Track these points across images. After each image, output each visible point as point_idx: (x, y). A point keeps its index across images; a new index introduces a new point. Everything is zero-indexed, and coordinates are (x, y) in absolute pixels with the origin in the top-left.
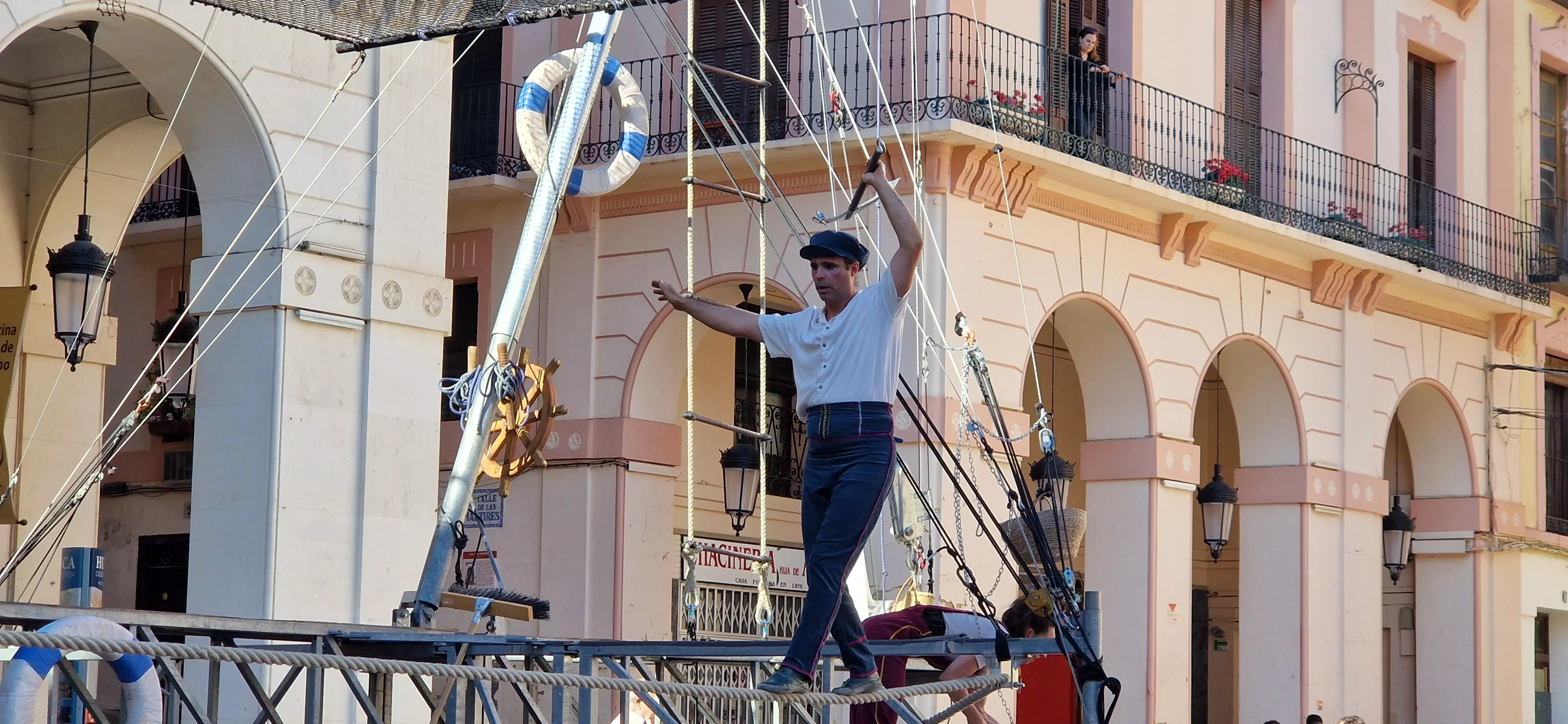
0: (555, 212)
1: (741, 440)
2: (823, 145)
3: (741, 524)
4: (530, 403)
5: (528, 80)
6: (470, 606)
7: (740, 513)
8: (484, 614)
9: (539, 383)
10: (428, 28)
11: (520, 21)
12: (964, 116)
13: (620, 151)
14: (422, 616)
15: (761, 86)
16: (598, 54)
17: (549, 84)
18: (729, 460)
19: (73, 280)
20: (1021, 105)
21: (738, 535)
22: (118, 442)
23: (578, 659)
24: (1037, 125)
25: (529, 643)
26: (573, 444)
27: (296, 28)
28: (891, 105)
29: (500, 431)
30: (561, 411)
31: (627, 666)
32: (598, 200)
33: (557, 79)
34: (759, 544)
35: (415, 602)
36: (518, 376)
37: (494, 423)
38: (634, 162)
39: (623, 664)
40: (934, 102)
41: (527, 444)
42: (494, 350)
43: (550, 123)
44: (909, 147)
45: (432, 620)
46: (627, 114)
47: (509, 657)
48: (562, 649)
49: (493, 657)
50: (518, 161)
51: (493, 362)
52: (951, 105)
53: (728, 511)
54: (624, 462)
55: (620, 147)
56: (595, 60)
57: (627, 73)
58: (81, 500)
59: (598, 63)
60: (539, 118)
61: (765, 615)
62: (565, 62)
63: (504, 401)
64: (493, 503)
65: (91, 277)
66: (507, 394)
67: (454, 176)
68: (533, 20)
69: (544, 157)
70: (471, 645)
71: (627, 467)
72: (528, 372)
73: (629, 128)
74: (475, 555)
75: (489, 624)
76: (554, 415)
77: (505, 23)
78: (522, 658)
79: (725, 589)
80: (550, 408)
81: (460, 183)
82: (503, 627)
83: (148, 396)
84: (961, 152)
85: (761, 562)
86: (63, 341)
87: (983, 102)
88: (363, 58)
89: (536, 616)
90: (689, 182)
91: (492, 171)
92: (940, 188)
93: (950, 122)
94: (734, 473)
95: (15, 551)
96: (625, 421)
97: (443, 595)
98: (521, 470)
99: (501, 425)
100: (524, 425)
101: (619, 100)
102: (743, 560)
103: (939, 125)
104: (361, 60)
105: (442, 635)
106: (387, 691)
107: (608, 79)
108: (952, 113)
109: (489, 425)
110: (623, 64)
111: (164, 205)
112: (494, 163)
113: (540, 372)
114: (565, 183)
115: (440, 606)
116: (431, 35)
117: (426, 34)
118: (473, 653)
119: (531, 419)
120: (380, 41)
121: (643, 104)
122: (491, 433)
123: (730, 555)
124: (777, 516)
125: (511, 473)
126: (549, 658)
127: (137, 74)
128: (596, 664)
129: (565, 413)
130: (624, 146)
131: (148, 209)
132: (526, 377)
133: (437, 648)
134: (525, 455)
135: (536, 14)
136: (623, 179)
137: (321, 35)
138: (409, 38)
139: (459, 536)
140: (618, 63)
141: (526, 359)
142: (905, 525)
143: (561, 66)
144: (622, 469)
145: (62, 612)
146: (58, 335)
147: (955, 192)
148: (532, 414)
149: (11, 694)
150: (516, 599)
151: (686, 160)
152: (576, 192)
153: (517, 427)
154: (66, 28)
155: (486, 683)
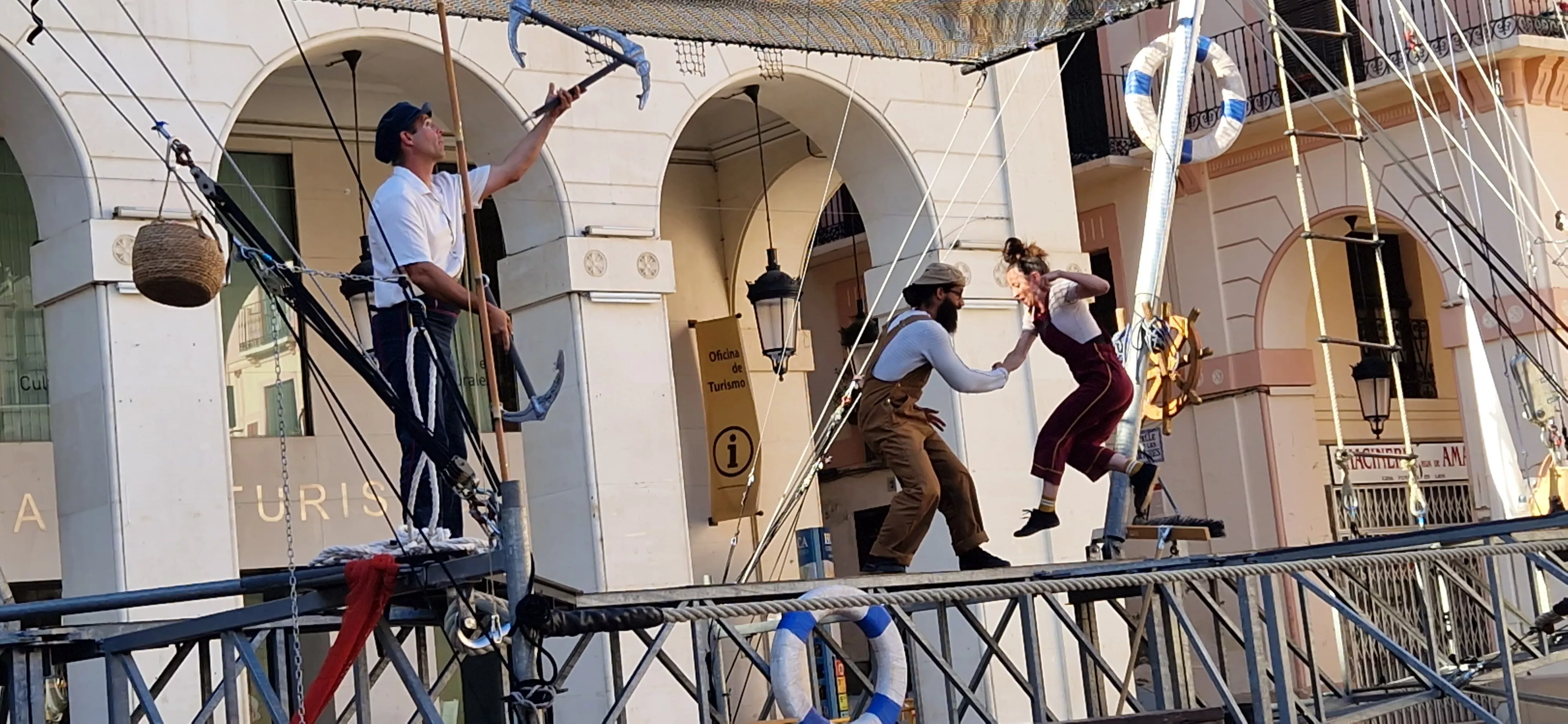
0: (1174, 179)
1: (1369, 353)
2: (1406, 78)
3: (1380, 427)
4: (1179, 350)
5: (1131, 69)
6: (1154, 535)
7: (1377, 418)
8: (1166, 540)
9: (1183, 331)
10: (1038, 39)
11: (1116, 19)
12: (1531, 30)
13: (1223, 117)
14: (1112, 549)
15: (1343, 36)
16: (1190, 35)
17: (1151, 69)
18: (1359, 373)
19: (770, 305)
21: (1378, 438)
22: (829, 436)
25: (1210, 560)
26: (1217, 379)
27: (925, 60)
29: (1154, 379)
30: (1207, 353)
32: (1208, 164)
33: (1156, 63)
34: (1403, 443)
35: (1104, 537)
36: (1165, 328)
37: (1149, 372)
38: (1238, 125)
40: (1500, 23)
41: (1181, 385)
42: (1139, 309)
43: (1157, 104)
44: (1485, 68)
45: (1122, 551)
46: (1223, 83)
48: (1242, 561)
50: (1129, 140)
51: (1140, 319)
52: (1517, 22)
53: (1366, 418)
54: (1266, 388)
55: (1223, 113)
56: (1188, 40)
57: (1218, 47)
58: (807, 488)
59: (1191, 44)
60: (1147, 99)
61: (1418, 506)
62: (1161, 47)
63: (1155, 351)
64: (1153, 442)
65: (784, 300)
66: (1158, 345)
67: (1075, 162)
68: (1127, 16)
69: (1156, 132)
71: (1268, 392)
72: (1172, 323)
73: (1227, 96)
75: (1172, 548)
76: (1201, 357)
77: (1103, 23)
79: (1374, 488)
80: (1197, 352)
81: (1081, 167)
82: (1185, 549)
83: (849, 393)
84: (1532, 64)
85: (1408, 459)
86: (770, 356)
88: (985, 75)
89: (1213, 535)
90: (1291, 134)
91: (1107, 154)
92: (1517, 100)
93: (1518, 39)
94: (1366, 384)
96: (1260, 352)
97: (1128, 529)
98: (1179, 408)
99: (1155, 372)
100: (1177, 370)
101: (1213, 72)
102: (1386, 460)
103: (1508, 43)
104: (983, 78)
105: (1133, 563)
106: (1092, 619)
107: (1201, 56)
109: (1145, 374)
110: (1213, 39)
111: (834, 229)
112: (1107, 146)
113: (1183, 322)
114: (1179, 154)
115: (1128, 537)
116: (1040, 45)
117: (1036, 45)
119: (1182, 364)
120: (997, 58)
121: (1237, 73)
122: (1148, 381)
123: (1373, 456)
124: (1413, 415)
125: (1171, 413)
127: (796, 123)
129: (1211, 354)
130: (1226, 112)
131: (823, 233)
132: (1172, 328)
134: (1181, 396)
135: (1130, 10)
136: (1229, 142)
137: (947, 62)
138: (1021, 51)
141: (1168, 311)
142: (1537, 409)
143: (1159, 52)
144: (1264, 395)
145: (808, 585)
146: (765, 353)
147: (1532, 101)
148: (1181, 359)
149: (781, 659)
150: (1193, 523)
151: (1285, 113)
152: (1189, 160)
153: (1170, 372)
154: (734, 95)
155: (1178, 600)
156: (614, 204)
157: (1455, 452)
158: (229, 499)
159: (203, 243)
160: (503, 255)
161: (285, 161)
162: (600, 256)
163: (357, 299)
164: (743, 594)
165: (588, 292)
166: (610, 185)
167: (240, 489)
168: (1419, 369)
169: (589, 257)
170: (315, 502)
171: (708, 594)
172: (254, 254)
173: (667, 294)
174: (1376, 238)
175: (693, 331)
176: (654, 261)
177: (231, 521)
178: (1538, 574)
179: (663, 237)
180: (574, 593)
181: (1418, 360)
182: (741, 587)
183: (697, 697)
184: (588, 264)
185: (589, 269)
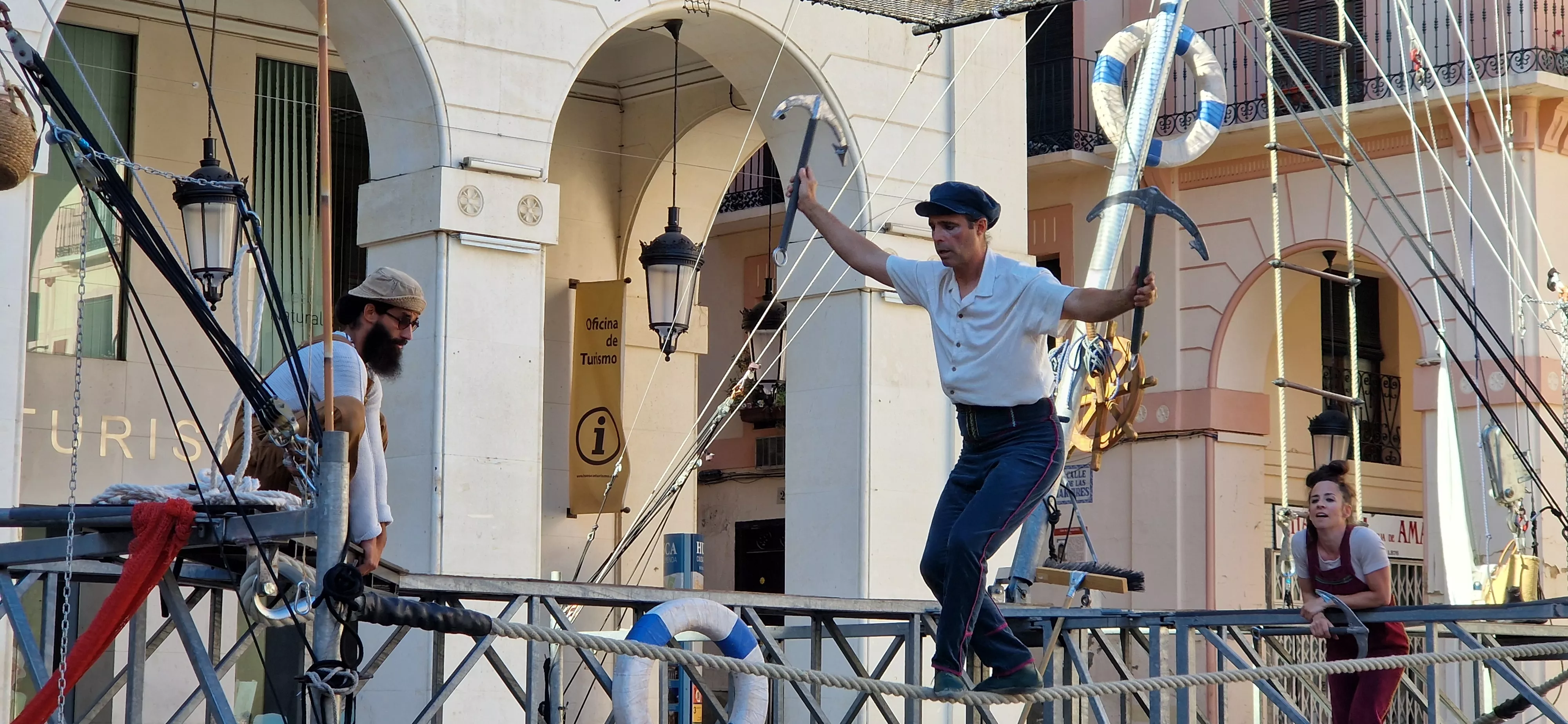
0: (1136, 184)
1: (1331, 405)
2: (1406, 105)
4: (1120, 375)
5: (1102, 54)
6: (1064, 580)
8: (1078, 588)
9: (1127, 355)
10: (1002, 6)
12: (1551, 67)
13: (1198, 121)
14: (1017, 591)
15: (1341, 47)
16: (1171, 24)
17: (1124, 56)
18: (1318, 427)
19: (665, 272)
22: (714, 429)
23: (1174, 631)
25: (1124, 615)
26: (1161, 416)
27: (873, 13)
28: (1474, 60)
29: (1089, 405)
30: (1150, 383)
31: (1224, 636)
32: (1176, 171)
33: (1131, 50)
35: (1009, 578)
36: (1107, 349)
37: (1083, 398)
38: (1213, 131)
39: (1220, 634)
40: (1518, 55)
41: (1117, 416)
43: (1127, 96)
44: (1495, 104)
45: (1027, 595)
46: (1202, 82)
47: (1105, 630)
48: (1158, 621)
49: (1089, 631)
50: (1094, 136)
51: (1078, 336)
52: (1537, 56)
54: (1213, 432)
55: (1197, 117)
56: (1169, 29)
57: (1201, 41)
58: (681, 486)
59: (1171, 32)
60: (1116, 89)
62: (1139, 33)
63: (1093, 375)
64: (1082, 479)
65: (681, 267)
66: (1096, 368)
67: (1031, 152)
69: (1121, 128)
70: (1066, 618)
71: (1215, 438)
72: (1113, 345)
73: (1205, 96)
74: (1068, 532)
75: (1083, 598)
76: (1143, 387)
78: (1117, 630)
80: (1139, 379)
81: (1038, 159)
82: (1098, 600)
83: (741, 383)
84: (1548, 105)
86: (657, 331)
88: (939, 39)
89: (1131, 588)
90: (1271, 148)
91: (1070, 147)
92: (1529, 144)
93: (1536, 76)
94: (1323, 440)
95: (620, 539)
96: (1212, 391)
97: (1038, 571)
98: (1112, 443)
99: (1091, 399)
100: (1114, 398)
101: (1193, 69)
103: (1525, 78)
104: (937, 41)
105: (1037, 610)
107: (1182, 48)
108: (1539, 65)
109: (1079, 399)
110: (1198, 32)
111: (749, 194)
112: (1071, 138)
113: (1128, 344)
114: (1145, 154)
115: (1035, 581)
116: (1004, 13)
117: (999, 12)
118: (1069, 626)
119: (1121, 392)
120: (955, 21)
121: (1219, 72)
122: (1081, 407)
124: (1370, 481)
125: (1102, 446)
126: (1144, 630)
127: (720, 67)
128: (1193, 635)
129: (1154, 384)
130: (1202, 115)
131: (733, 198)
132: (1114, 350)
133: (1032, 623)
134: (1115, 428)
136: (1202, 149)
137: (898, 19)
138: (982, 17)
139: (1052, 511)
140: (1192, 31)
141: (1113, 332)
142: (1505, 487)
143: (1135, 38)
144: (1211, 440)
145: (668, 594)
146: (652, 326)
147: (1543, 147)
148: (1121, 386)
149: (626, 673)
150: (1110, 572)
151: (1268, 127)
152: (1156, 163)
153: (1107, 400)
154: (652, 28)
155: (1082, 656)
156: (500, 135)
157: (1413, 528)
158: (17, 421)
159: (14, 121)
160: (366, 179)
161: (130, 42)
162: (477, 194)
163: (191, 210)
164: (591, 596)
165: (459, 232)
166: (499, 113)
167: (33, 411)
168: (1385, 430)
169: (464, 192)
170: (118, 437)
171: (551, 590)
172: (69, 137)
173: (548, 245)
174: (1351, 276)
175: (573, 292)
176: (537, 205)
177: (16, 446)
178: (1485, 672)
179: (551, 180)
180: (398, 571)
181: (1384, 421)
182: (590, 588)
183: (525, 705)
184: (463, 201)
185: (463, 206)
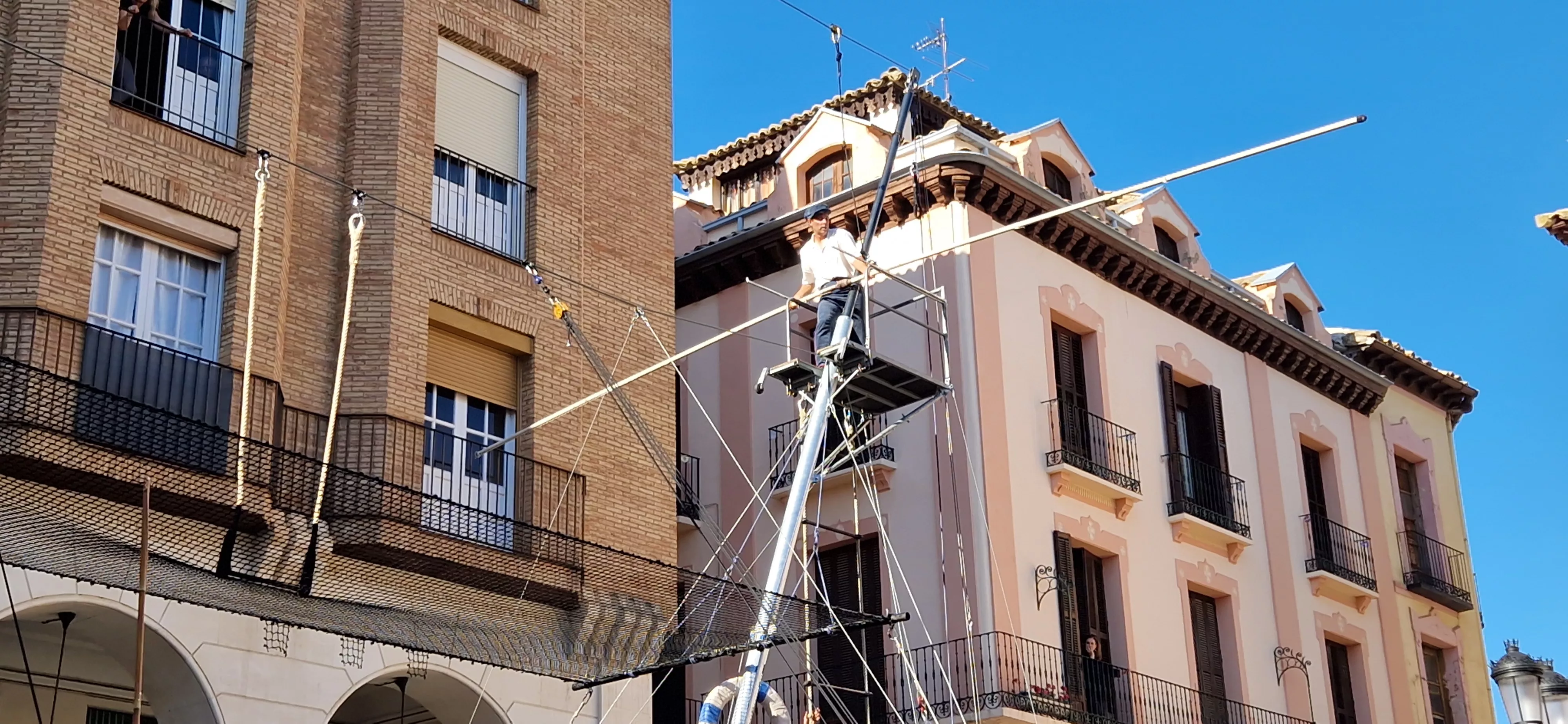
5: (705, 702)
10: (635, 669)
11: (698, 660)
15: (865, 695)
16: (754, 680)
17: (721, 702)
20: (1053, 695)
24: (1065, 708)
27: (544, 674)
28: (959, 700)
33: (726, 699)
40: (990, 696)
52: (1002, 697)
56: (752, 683)
57: (775, 692)
59: (754, 687)
62: (731, 687)
68: (707, 659)
77: (688, 662)
87: (1025, 694)
93: (1002, 710)
103: (995, 712)
104: (589, 694)
107: (761, 697)
108: (1003, 703)
110: (771, 686)
116: (637, 674)
117: (633, 673)
120: (603, 680)
135: (709, 654)
137: (561, 678)
138: (623, 677)
140: (768, 685)
143: (729, 690)
154: (386, 683)
